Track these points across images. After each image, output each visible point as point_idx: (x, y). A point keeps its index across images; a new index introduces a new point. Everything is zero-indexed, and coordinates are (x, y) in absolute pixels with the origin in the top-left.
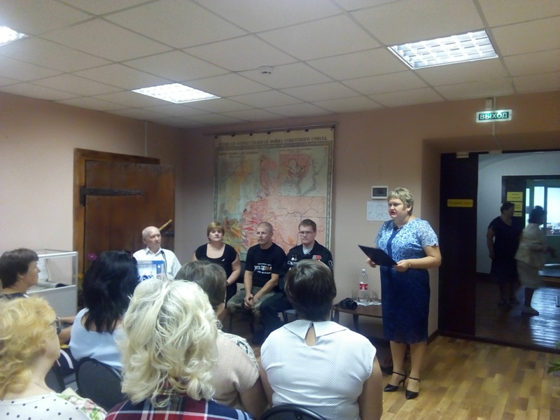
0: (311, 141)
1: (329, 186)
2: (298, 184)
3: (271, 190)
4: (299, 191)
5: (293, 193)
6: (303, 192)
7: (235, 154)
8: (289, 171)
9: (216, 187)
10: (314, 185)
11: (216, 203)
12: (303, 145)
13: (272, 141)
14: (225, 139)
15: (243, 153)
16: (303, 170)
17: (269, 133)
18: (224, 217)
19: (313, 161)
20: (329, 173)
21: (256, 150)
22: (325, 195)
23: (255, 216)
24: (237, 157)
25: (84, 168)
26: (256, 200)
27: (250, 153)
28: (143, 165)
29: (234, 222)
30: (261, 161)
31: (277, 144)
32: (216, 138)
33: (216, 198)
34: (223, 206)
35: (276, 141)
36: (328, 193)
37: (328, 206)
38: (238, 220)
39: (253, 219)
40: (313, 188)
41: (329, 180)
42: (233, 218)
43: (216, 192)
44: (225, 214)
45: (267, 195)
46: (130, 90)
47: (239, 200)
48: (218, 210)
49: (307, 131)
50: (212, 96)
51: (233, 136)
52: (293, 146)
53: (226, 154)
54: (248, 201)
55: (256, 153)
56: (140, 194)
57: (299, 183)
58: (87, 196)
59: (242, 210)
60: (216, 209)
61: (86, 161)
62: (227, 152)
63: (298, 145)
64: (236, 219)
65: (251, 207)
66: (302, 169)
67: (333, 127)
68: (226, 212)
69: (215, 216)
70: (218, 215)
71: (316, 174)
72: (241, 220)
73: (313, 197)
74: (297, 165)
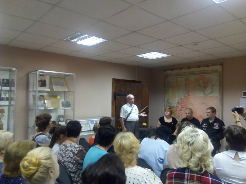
0: (210, 71)
1: (220, 91)
2: (204, 91)
3: (190, 94)
5: (202, 94)
7: (174, 78)
8: (199, 85)
9: (165, 92)
10: (212, 91)
11: (165, 99)
12: (206, 73)
13: (191, 72)
14: (169, 72)
15: (177, 78)
16: (206, 84)
17: (189, 68)
18: (169, 105)
19: (211, 80)
20: (220, 86)
21: (183, 76)
22: (218, 95)
25: (115, 86)
26: (183, 97)
27: (181, 77)
28: (136, 84)
29: (173, 107)
30: (186, 81)
31: (194, 73)
32: (165, 71)
33: (165, 97)
34: (168, 100)
35: (193, 72)
36: (220, 95)
37: (220, 101)
38: (175, 106)
39: (182, 106)
41: (220, 89)
42: (173, 105)
43: (165, 94)
44: (169, 104)
45: (189, 95)
46: (136, 56)
47: (175, 98)
48: (166, 102)
49: (208, 67)
50: (167, 55)
51: (172, 70)
52: (201, 74)
53: (169, 78)
54: (180, 98)
55: (183, 77)
58: (116, 97)
59: (177, 102)
60: (165, 101)
61: (116, 83)
62: (170, 77)
63: (203, 73)
65: (181, 101)
67: (222, 65)
69: (164, 105)
70: (166, 104)
71: (213, 86)
72: (176, 106)
73: (212, 96)
74: (203, 82)
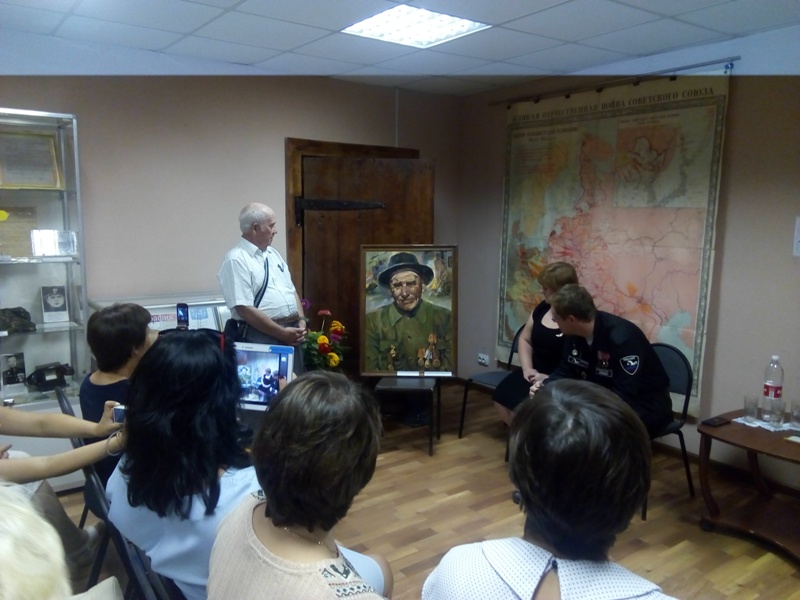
0: (680, 98)
1: (712, 187)
2: (650, 185)
3: (599, 198)
4: (653, 197)
6: (659, 198)
7: (539, 133)
8: (635, 160)
9: (507, 192)
10: (683, 185)
11: (505, 220)
12: (664, 108)
13: (604, 106)
14: (523, 109)
15: (553, 132)
16: (661, 158)
17: (600, 90)
18: (518, 244)
19: (682, 139)
20: (715, 162)
21: (575, 125)
22: (704, 204)
23: (569, 243)
24: (543, 139)
25: (300, 168)
26: (571, 214)
27: (565, 130)
29: (534, 252)
30: (584, 144)
31: (615, 110)
32: (509, 108)
33: (506, 212)
34: (517, 225)
35: (612, 104)
36: (711, 201)
37: (709, 227)
38: (541, 250)
39: (566, 248)
40: (681, 191)
41: (713, 174)
42: (532, 245)
43: (507, 202)
44: (520, 240)
45: (591, 206)
46: (339, 31)
47: (543, 215)
48: (510, 232)
49: (673, 79)
50: (478, 25)
51: (537, 101)
52: (644, 112)
53: (523, 135)
54: (558, 217)
55: (575, 129)
56: (380, 207)
57: (652, 182)
58: (306, 211)
59: (546, 233)
60: (505, 231)
61: (303, 157)
62: (525, 131)
63: (654, 108)
64: (537, 249)
65: (563, 228)
66: (659, 155)
68: (521, 236)
69: (504, 244)
70: (508, 241)
71: (687, 163)
72: (545, 250)
73: (679, 209)
74: (651, 148)
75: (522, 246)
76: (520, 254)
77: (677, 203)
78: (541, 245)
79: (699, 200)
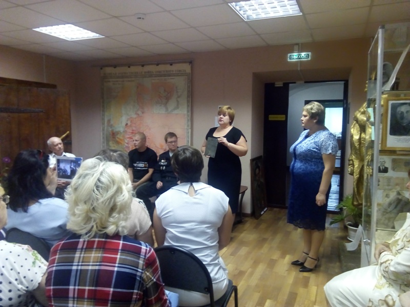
0: (174, 72)
1: (188, 106)
2: (166, 104)
3: (146, 109)
4: (167, 109)
5: (162, 111)
7: (117, 81)
8: (159, 95)
9: (103, 106)
10: (178, 105)
11: (103, 119)
12: (169, 75)
13: (145, 72)
14: (108, 70)
15: (123, 81)
17: (143, 66)
20: (188, 97)
21: (133, 79)
22: (186, 112)
23: (134, 128)
24: (119, 84)
26: (134, 116)
27: (129, 81)
28: (44, 89)
29: (118, 133)
30: (138, 88)
31: (150, 75)
32: (101, 69)
33: (103, 115)
34: (109, 121)
35: (149, 72)
36: (188, 111)
37: (188, 120)
38: (122, 132)
39: (133, 130)
40: (177, 107)
41: (188, 101)
42: (117, 130)
43: (103, 111)
44: (111, 128)
45: (143, 113)
46: (31, 29)
47: (122, 116)
48: (106, 124)
49: (171, 65)
50: (98, 35)
51: (115, 67)
52: (161, 76)
53: (109, 81)
54: (129, 117)
55: (133, 81)
56: (42, 112)
59: (124, 124)
60: (103, 124)
62: (111, 80)
63: (165, 75)
64: (120, 131)
65: (131, 122)
66: (168, 93)
67: (191, 63)
68: (111, 126)
69: (103, 130)
70: (106, 128)
71: (179, 97)
72: (124, 132)
73: (177, 114)
74: (165, 91)
75: (112, 130)
76: (111, 134)
77: (176, 112)
78: (122, 130)
79: (183, 111)
